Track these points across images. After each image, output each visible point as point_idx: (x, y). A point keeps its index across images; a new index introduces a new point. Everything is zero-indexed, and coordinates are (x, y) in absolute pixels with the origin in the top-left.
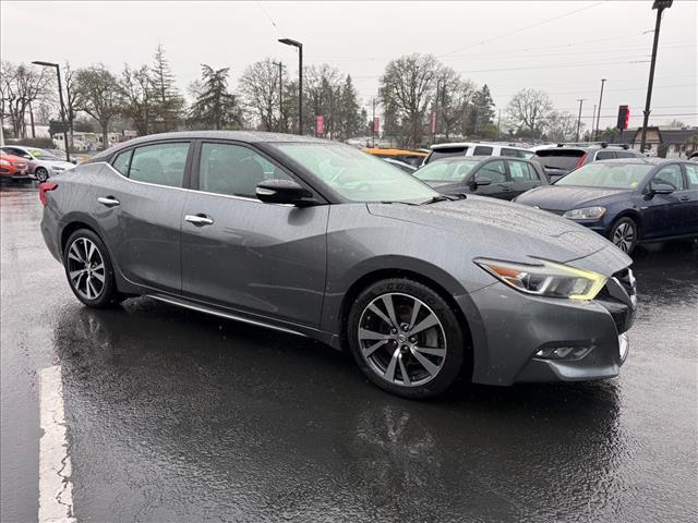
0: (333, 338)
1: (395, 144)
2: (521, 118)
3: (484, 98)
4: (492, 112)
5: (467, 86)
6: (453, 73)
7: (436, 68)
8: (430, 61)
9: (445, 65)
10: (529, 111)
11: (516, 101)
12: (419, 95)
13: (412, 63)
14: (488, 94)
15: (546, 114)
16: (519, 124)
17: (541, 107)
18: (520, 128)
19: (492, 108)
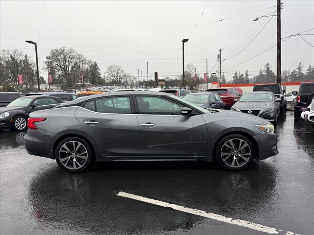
0: (210, 158)
1: (59, 88)
2: (113, 76)
3: (94, 67)
4: (99, 73)
5: (90, 62)
6: (83, 56)
7: (75, 54)
8: (71, 51)
9: (79, 53)
10: (115, 73)
11: (110, 69)
12: (68, 65)
13: (63, 51)
14: (97, 66)
15: (122, 75)
16: (112, 78)
17: (120, 72)
18: (113, 80)
19: (99, 72)
